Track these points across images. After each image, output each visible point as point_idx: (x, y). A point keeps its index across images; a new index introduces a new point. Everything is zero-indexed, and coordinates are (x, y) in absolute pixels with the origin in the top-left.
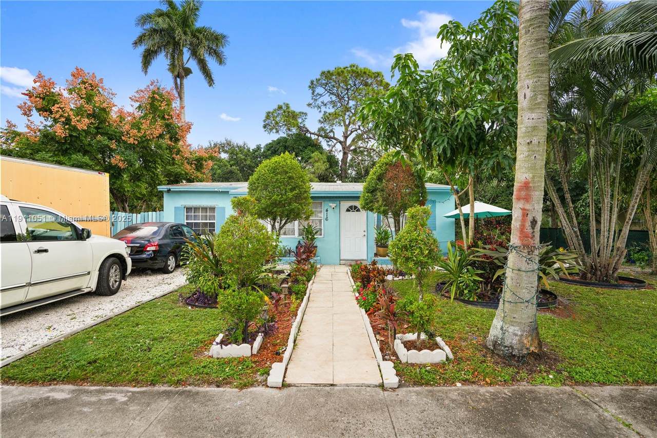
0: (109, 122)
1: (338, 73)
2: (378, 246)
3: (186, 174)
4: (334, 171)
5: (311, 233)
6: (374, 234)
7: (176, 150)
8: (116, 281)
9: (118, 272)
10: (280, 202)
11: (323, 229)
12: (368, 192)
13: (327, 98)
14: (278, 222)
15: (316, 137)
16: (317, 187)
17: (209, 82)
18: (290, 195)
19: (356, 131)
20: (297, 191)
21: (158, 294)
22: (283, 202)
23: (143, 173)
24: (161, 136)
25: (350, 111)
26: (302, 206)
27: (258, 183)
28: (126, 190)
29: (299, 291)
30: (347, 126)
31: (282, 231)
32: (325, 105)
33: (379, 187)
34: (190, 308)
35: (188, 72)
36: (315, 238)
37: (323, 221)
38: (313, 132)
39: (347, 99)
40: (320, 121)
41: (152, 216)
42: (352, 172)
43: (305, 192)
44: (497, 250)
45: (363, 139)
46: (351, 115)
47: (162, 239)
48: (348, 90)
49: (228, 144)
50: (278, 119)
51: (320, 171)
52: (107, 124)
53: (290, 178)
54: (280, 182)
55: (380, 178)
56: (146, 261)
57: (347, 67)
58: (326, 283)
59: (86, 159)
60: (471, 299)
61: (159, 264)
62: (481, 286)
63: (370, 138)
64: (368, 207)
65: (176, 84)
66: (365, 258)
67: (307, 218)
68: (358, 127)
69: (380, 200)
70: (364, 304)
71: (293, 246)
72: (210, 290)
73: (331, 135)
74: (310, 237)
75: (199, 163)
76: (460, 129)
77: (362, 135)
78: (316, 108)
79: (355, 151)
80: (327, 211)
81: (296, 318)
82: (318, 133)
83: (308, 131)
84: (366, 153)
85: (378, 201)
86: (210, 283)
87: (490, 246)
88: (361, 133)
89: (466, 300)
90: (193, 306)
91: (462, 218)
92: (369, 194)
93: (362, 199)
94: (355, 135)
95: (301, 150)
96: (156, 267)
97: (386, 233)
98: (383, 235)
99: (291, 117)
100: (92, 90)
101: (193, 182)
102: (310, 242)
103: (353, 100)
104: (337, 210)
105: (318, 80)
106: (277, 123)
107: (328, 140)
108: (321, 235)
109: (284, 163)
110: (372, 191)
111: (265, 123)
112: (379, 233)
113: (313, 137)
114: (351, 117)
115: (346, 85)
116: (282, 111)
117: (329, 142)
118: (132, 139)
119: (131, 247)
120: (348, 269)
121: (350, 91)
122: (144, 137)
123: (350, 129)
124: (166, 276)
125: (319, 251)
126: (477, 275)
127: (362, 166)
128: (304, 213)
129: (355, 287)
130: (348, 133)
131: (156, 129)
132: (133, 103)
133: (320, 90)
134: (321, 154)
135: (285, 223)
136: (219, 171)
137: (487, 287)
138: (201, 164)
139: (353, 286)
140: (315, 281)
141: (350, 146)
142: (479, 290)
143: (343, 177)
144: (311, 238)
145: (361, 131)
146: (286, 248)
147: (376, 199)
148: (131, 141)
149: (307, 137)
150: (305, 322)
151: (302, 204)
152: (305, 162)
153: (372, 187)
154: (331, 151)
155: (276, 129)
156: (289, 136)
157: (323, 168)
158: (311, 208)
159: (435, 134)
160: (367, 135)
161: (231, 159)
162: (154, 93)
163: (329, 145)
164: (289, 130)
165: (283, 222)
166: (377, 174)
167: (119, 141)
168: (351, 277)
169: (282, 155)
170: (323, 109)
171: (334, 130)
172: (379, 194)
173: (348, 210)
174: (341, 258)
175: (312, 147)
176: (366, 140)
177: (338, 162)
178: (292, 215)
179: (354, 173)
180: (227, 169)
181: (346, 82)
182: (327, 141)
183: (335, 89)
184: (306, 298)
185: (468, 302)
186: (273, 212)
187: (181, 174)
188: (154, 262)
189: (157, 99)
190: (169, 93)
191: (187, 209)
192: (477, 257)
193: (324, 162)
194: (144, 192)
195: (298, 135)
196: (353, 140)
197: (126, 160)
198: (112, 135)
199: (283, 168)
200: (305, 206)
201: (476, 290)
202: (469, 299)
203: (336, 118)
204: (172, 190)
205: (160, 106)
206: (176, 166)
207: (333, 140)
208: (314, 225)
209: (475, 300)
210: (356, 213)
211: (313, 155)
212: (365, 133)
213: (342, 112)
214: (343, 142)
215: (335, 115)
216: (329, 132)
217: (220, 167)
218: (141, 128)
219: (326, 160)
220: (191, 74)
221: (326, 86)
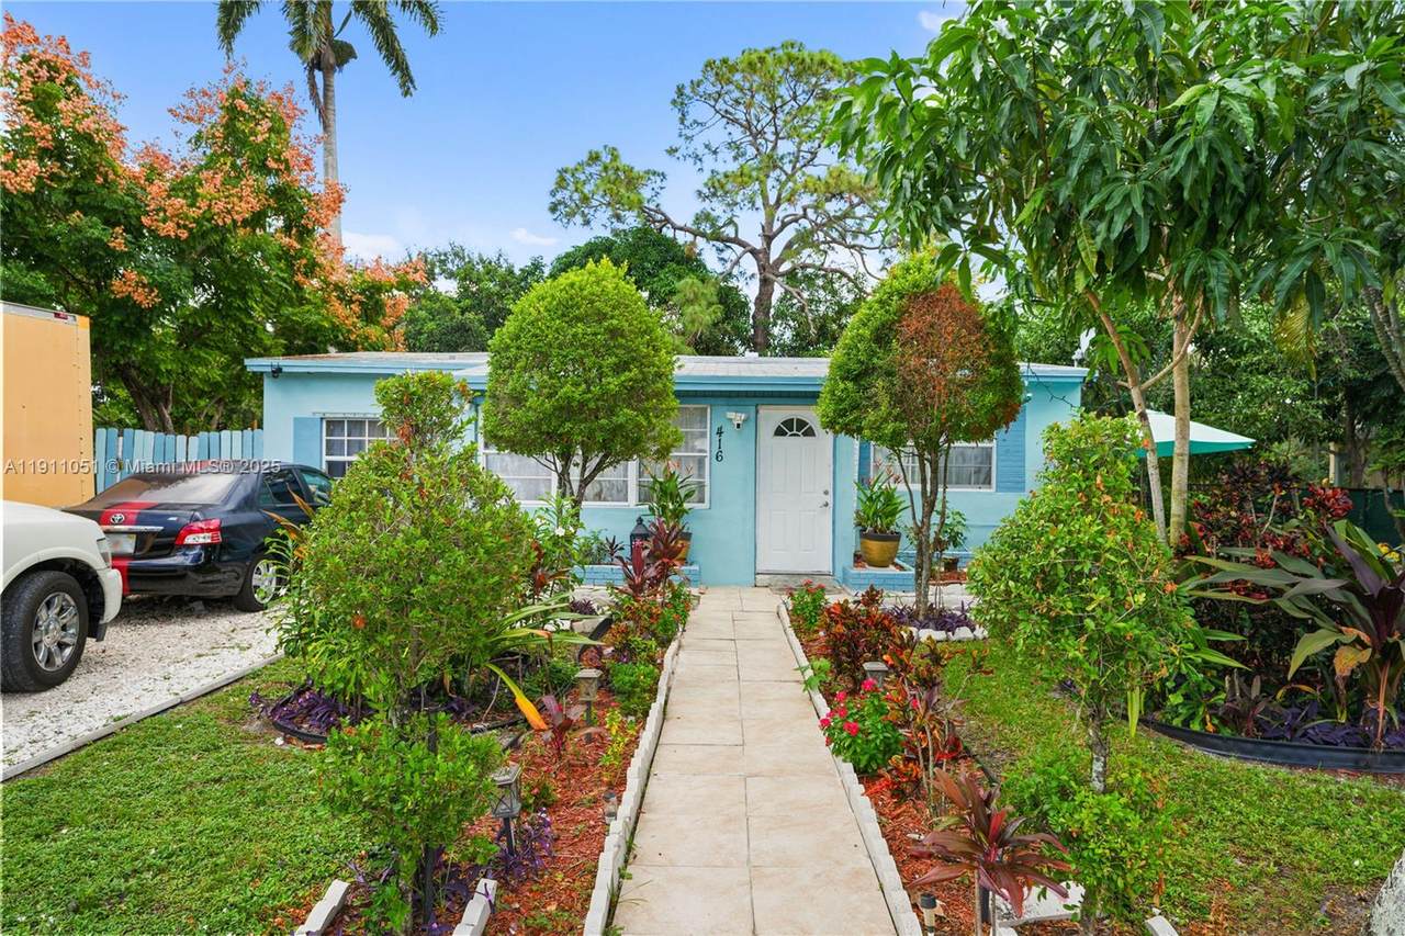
0: (105, 177)
1: (750, 64)
2: (863, 535)
3: (335, 328)
4: (735, 328)
5: (674, 497)
6: (851, 502)
7: (304, 261)
8: (62, 646)
9: (70, 616)
10: (582, 404)
11: (707, 482)
12: (844, 379)
13: (719, 133)
14: (577, 465)
15: (690, 237)
16: (692, 368)
17: (403, 85)
18: (613, 383)
19: (796, 221)
20: (634, 372)
21: (195, 687)
22: (592, 405)
23: (210, 323)
24: (257, 220)
25: (781, 169)
26: (647, 418)
27: (519, 348)
28: (163, 368)
29: (634, 685)
30: (771, 210)
31: (590, 490)
32: (715, 152)
33: (881, 363)
34: (279, 741)
35: (344, 53)
36: (685, 511)
37: (707, 461)
38: (680, 223)
39: (773, 138)
40: (700, 193)
41: (232, 442)
42: (783, 333)
43: (659, 375)
44: (1277, 566)
45: (815, 245)
46: (783, 178)
47: (234, 511)
48: (775, 112)
49: (456, 255)
50: (587, 189)
51: (698, 329)
52: (100, 180)
53: (614, 333)
54: (584, 346)
55: (882, 337)
56: (182, 577)
57: (773, 49)
58: (718, 650)
59: (40, 280)
60: (1195, 726)
61: (226, 584)
62: (1227, 685)
63: (834, 241)
64: (844, 421)
65: (313, 86)
66: (827, 567)
67: (663, 454)
68: (801, 213)
69: (884, 401)
70: (850, 746)
71: (622, 532)
72: (341, 686)
73: (729, 231)
74: (671, 507)
75: (370, 301)
76: (1193, 155)
77: (812, 232)
78: (690, 161)
79: (791, 275)
80: (720, 433)
81: (620, 801)
82: (694, 228)
83: (667, 220)
84: (820, 282)
85: (877, 406)
86: (342, 664)
87: (1249, 553)
88: (809, 227)
89: (1176, 728)
90: (291, 734)
91: (1152, 460)
92: (850, 385)
93: (825, 397)
94: (793, 234)
95: (649, 273)
96: (216, 594)
97: (889, 497)
98: (879, 505)
99: (623, 183)
100: (51, 79)
101: (356, 350)
102: (671, 524)
103: (789, 137)
104: (749, 430)
105: (696, 85)
106: (585, 199)
107: (721, 246)
108: (702, 501)
109: (597, 289)
110: (857, 375)
111: (554, 200)
112: (870, 499)
113: (683, 238)
114: (783, 185)
115: (772, 99)
116: (600, 168)
117: (722, 251)
118: (170, 225)
119: (139, 534)
120: (779, 602)
121: (780, 115)
122: (209, 221)
123: (780, 214)
124: (244, 619)
125: (697, 548)
126: (1217, 646)
127: (810, 316)
128: (654, 439)
129: (809, 673)
130: (775, 229)
131: (241, 199)
132: (178, 125)
133: (698, 110)
134: (703, 281)
135: (599, 468)
136: (431, 325)
137: (1250, 685)
138: (377, 302)
139: (802, 670)
140: (684, 642)
141: (780, 261)
142: (1223, 696)
143: (761, 343)
144: (675, 510)
145: (811, 221)
146: (602, 538)
147: (869, 398)
148: (169, 228)
149: (665, 239)
150: (650, 811)
151: (646, 410)
152: (659, 305)
153: (860, 362)
154: (730, 274)
155: (583, 214)
156: (616, 235)
157: (708, 319)
158: (672, 425)
159: (1096, 178)
160: (826, 234)
161: (465, 293)
162: (235, 94)
163: (722, 259)
164: (619, 218)
165: (592, 464)
166: (874, 324)
167: (135, 231)
168: (791, 632)
169: (591, 265)
170: (709, 162)
171: (735, 219)
172: (880, 383)
173: (779, 432)
174: (759, 569)
175: (678, 263)
176: (822, 247)
177: (746, 304)
178: (617, 444)
179: (788, 335)
180: (451, 320)
181: (769, 88)
182: (718, 249)
183: (742, 107)
184: (655, 709)
185: (1184, 735)
186: (561, 435)
187: (321, 328)
188: (209, 578)
189: (243, 114)
190: (280, 99)
191: (329, 423)
192: (1214, 586)
193: (710, 304)
194: (216, 375)
195: (642, 234)
196: (789, 246)
197: (159, 286)
198: (115, 211)
199: (592, 302)
200: (657, 417)
201: (1210, 695)
202: (1186, 722)
203: (743, 185)
204: (285, 370)
205: (253, 133)
206: (307, 308)
207: (733, 246)
208: (681, 475)
209: (1210, 727)
210: (802, 440)
211: (679, 285)
212: (819, 227)
213: (759, 169)
214: (760, 252)
215: (743, 177)
216: (725, 225)
217: (433, 314)
218: (198, 195)
219: (715, 299)
220: (352, 60)
221: (716, 101)
